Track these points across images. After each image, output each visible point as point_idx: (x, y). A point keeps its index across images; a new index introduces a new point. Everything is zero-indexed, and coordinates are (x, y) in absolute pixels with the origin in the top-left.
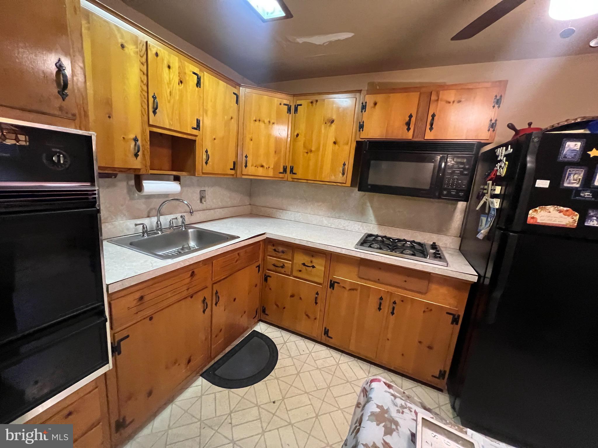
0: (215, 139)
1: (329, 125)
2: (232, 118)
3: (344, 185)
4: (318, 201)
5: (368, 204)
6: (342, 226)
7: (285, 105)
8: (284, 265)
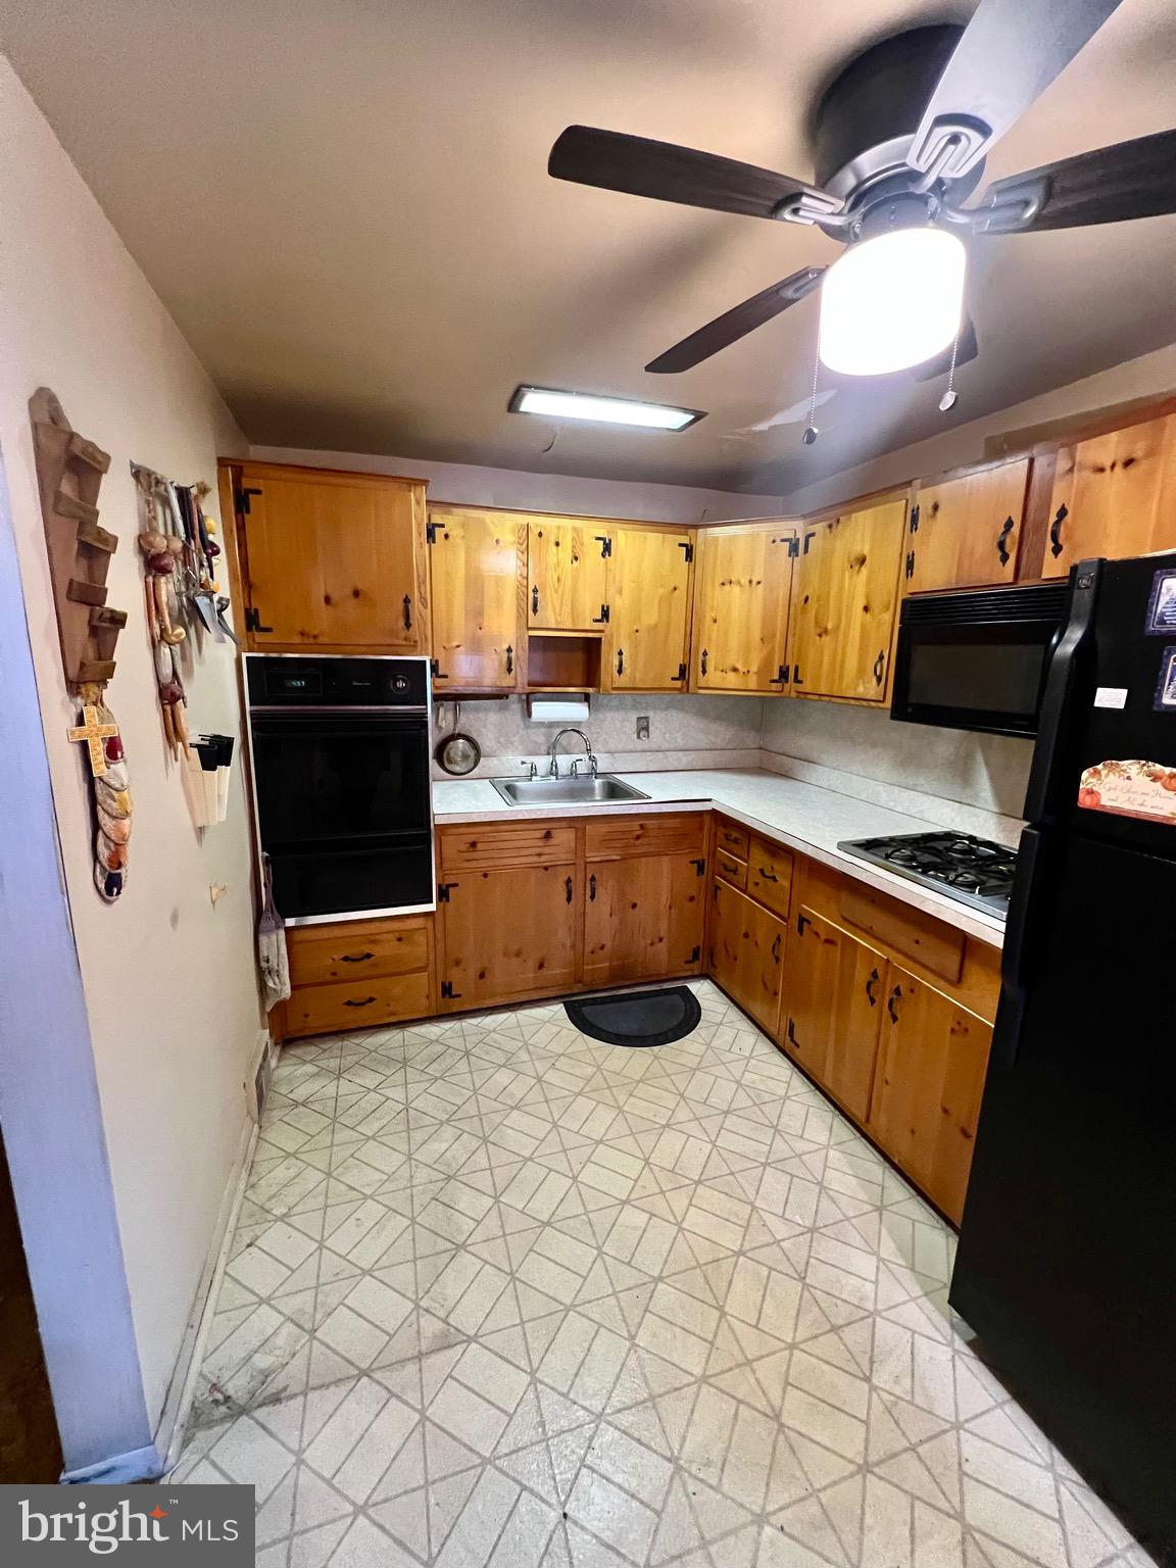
0: (637, 631)
1: (857, 568)
2: (675, 589)
3: (881, 705)
4: (874, 745)
5: (980, 757)
6: (916, 810)
7: (783, 540)
8: (737, 870)
